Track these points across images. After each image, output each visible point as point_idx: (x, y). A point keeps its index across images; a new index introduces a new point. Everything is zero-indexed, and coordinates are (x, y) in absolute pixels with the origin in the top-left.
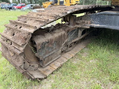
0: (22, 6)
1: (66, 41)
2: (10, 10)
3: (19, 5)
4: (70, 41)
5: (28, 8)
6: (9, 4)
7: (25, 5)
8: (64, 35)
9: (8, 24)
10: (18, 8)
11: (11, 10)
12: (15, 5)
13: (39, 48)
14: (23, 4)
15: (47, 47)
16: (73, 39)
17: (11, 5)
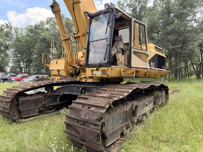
0: (23, 77)
1: (43, 103)
2: (3, 82)
3: (19, 76)
4: (47, 104)
5: (31, 79)
6: (4, 74)
7: (28, 76)
8: (41, 98)
9: (5, 90)
10: (17, 80)
11: (6, 83)
12: (14, 76)
13: (20, 103)
14: (25, 75)
15: (26, 104)
16: (51, 103)
17: (8, 76)
